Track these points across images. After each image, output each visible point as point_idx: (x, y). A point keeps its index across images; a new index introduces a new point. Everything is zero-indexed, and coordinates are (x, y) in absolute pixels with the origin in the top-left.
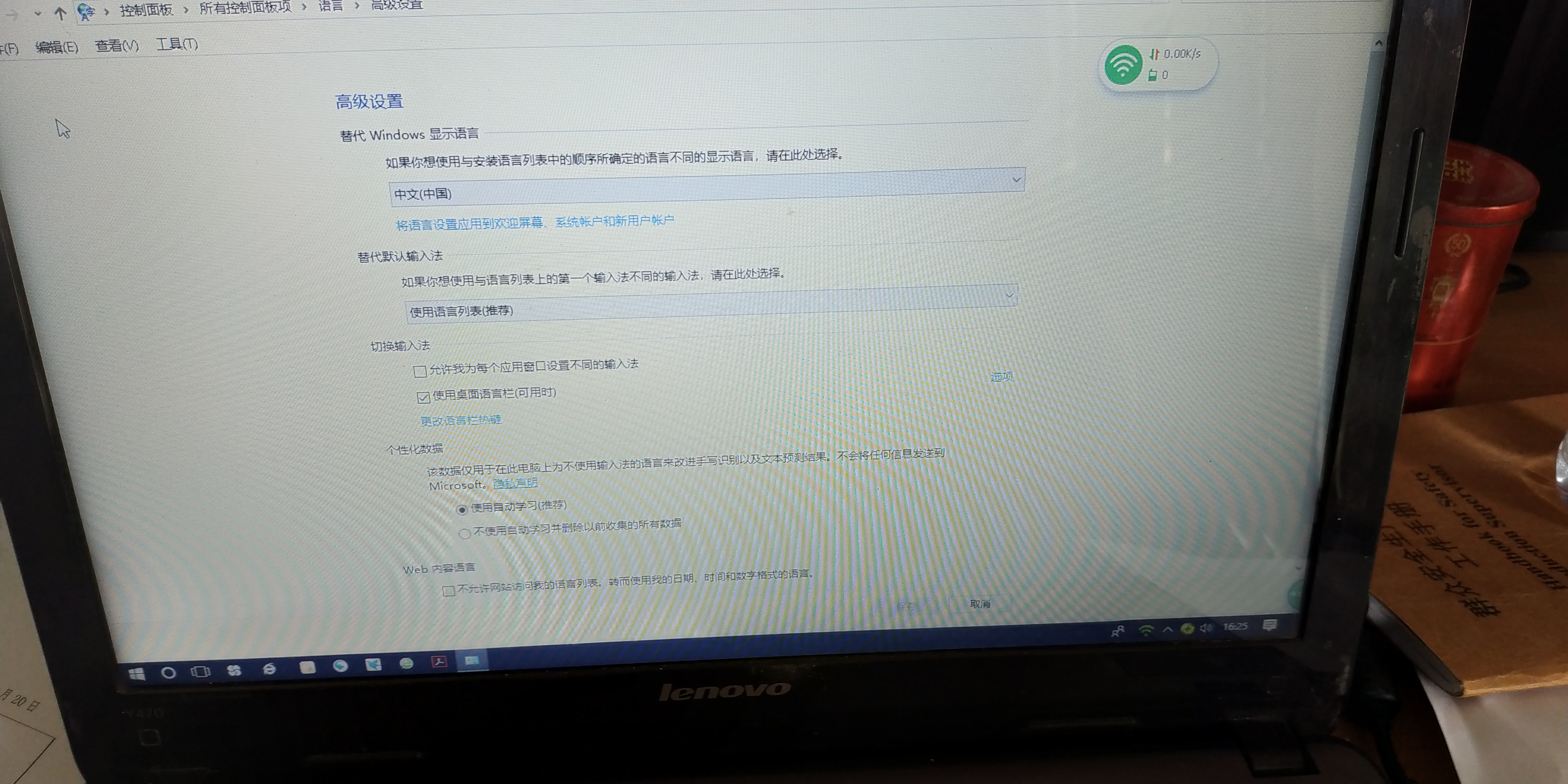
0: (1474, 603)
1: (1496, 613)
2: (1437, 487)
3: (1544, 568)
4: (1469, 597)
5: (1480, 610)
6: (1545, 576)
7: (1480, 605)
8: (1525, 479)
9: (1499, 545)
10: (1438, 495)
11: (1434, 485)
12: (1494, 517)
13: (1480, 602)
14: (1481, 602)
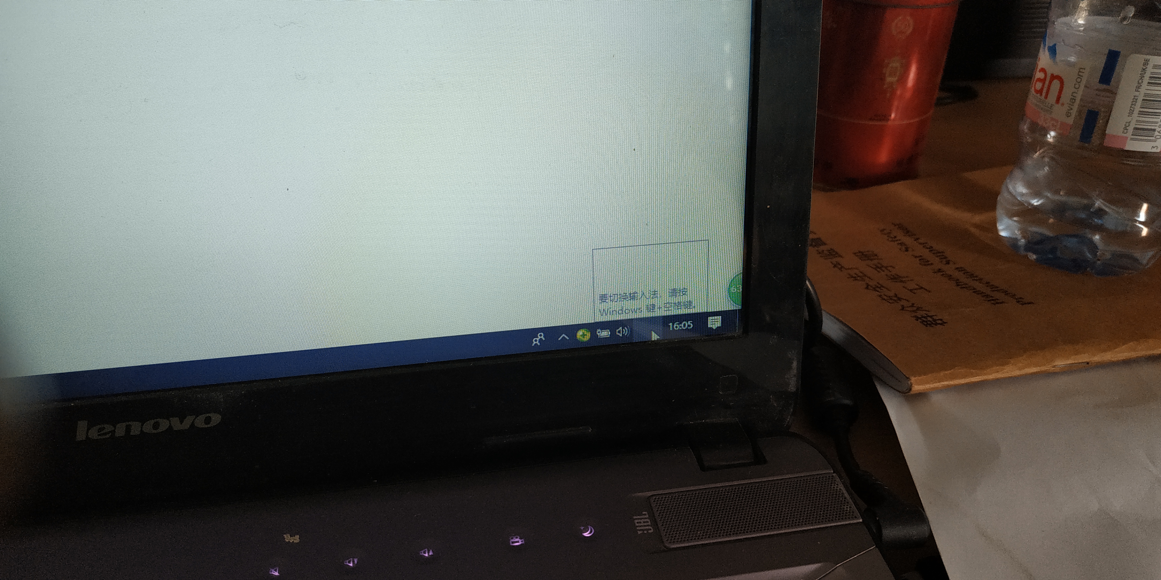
0: (925, 317)
1: (943, 323)
2: (898, 238)
3: (988, 291)
4: (919, 314)
5: (929, 322)
6: (987, 296)
7: (929, 319)
8: (973, 230)
9: (950, 277)
10: (898, 244)
11: (895, 237)
12: (946, 258)
13: (929, 316)
14: (931, 317)
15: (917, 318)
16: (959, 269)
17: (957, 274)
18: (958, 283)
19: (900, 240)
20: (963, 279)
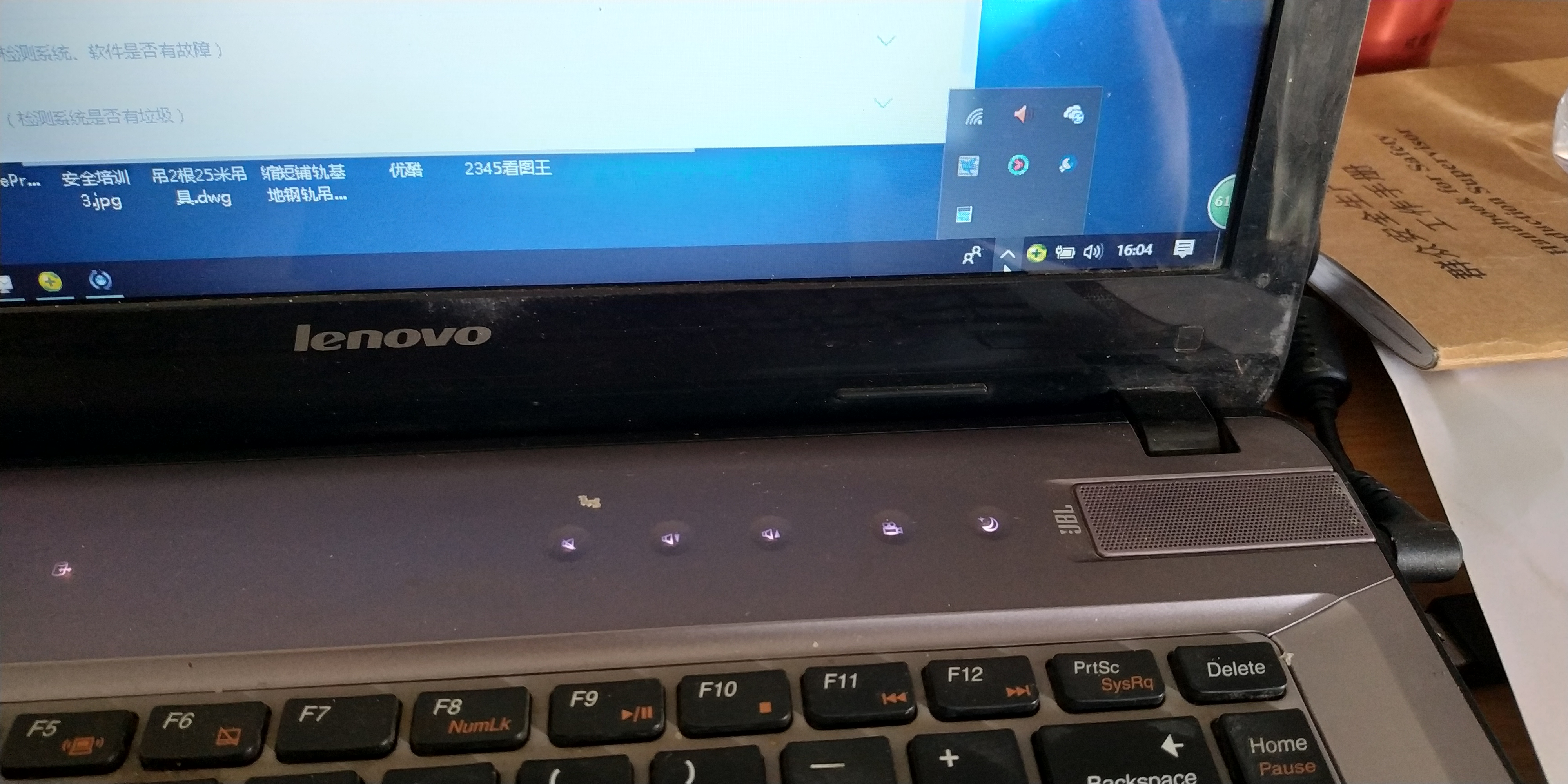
0: (1454, 265)
1: (1480, 275)
2: (1406, 151)
3: (1540, 234)
4: (1446, 259)
5: (1460, 272)
6: (1540, 241)
7: (1460, 267)
8: (1514, 147)
9: (1483, 212)
10: (1406, 159)
11: (1401, 149)
12: (1476, 183)
13: (1459, 263)
14: (1462, 264)
15: (1443, 265)
16: (1496, 201)
17: (1492, 208)
18: (1495, 220)
19: (1408, 154)
20: (1502, 214)
